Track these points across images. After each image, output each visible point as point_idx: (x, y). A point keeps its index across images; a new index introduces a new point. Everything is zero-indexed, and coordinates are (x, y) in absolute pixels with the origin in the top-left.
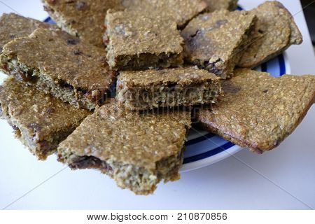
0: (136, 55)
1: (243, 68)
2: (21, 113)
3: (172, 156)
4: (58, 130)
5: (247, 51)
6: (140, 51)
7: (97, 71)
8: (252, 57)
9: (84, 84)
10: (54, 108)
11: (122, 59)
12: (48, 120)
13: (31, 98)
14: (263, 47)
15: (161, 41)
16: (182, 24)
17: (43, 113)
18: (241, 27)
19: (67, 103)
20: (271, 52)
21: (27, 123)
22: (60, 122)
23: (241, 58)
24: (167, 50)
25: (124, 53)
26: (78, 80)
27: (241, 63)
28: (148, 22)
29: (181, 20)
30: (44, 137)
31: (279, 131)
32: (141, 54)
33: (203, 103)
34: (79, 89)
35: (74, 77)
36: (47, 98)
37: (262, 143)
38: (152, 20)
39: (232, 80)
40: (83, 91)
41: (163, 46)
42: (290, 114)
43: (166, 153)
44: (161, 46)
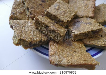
0: (52, 14)
1: (83, 42)
2: (14, 9)
3: (27, 41)
4: (17, 18)
5: (89, 38)
6: (54, 14)
7: (40, 12)
8: (88, 41)
9: (32, 12)
10: (22, 13)
11: (48, 13)
12: (17, 14)
13: (20, 7)
14: (96, 41)
15: (63, 15)
16: (80, 16)
17: (18, 12)
18: (92, 28)
19: (27, 14)
20: (96, 44)
21: (13, 11)
22: (20, 17)
23: (84, 39)
24: (62, 19)
25: (50, 12)
26: (32, 10)
27: (84, 40)
28: (67, 8)
29: (81, 15)
30: (12, 17)
31: (60, 62)
32: (54, 15)
33: (53, 38)
34: (30, 12)
35: (32, 9)
36: (23, 10)
37: (52, 61)
38: (69, 8)
39: (74, 42)
40: (31, 14)
41: (62, 17)
42: (69, 61)
43: (26, 39)
44: (62, 16)
